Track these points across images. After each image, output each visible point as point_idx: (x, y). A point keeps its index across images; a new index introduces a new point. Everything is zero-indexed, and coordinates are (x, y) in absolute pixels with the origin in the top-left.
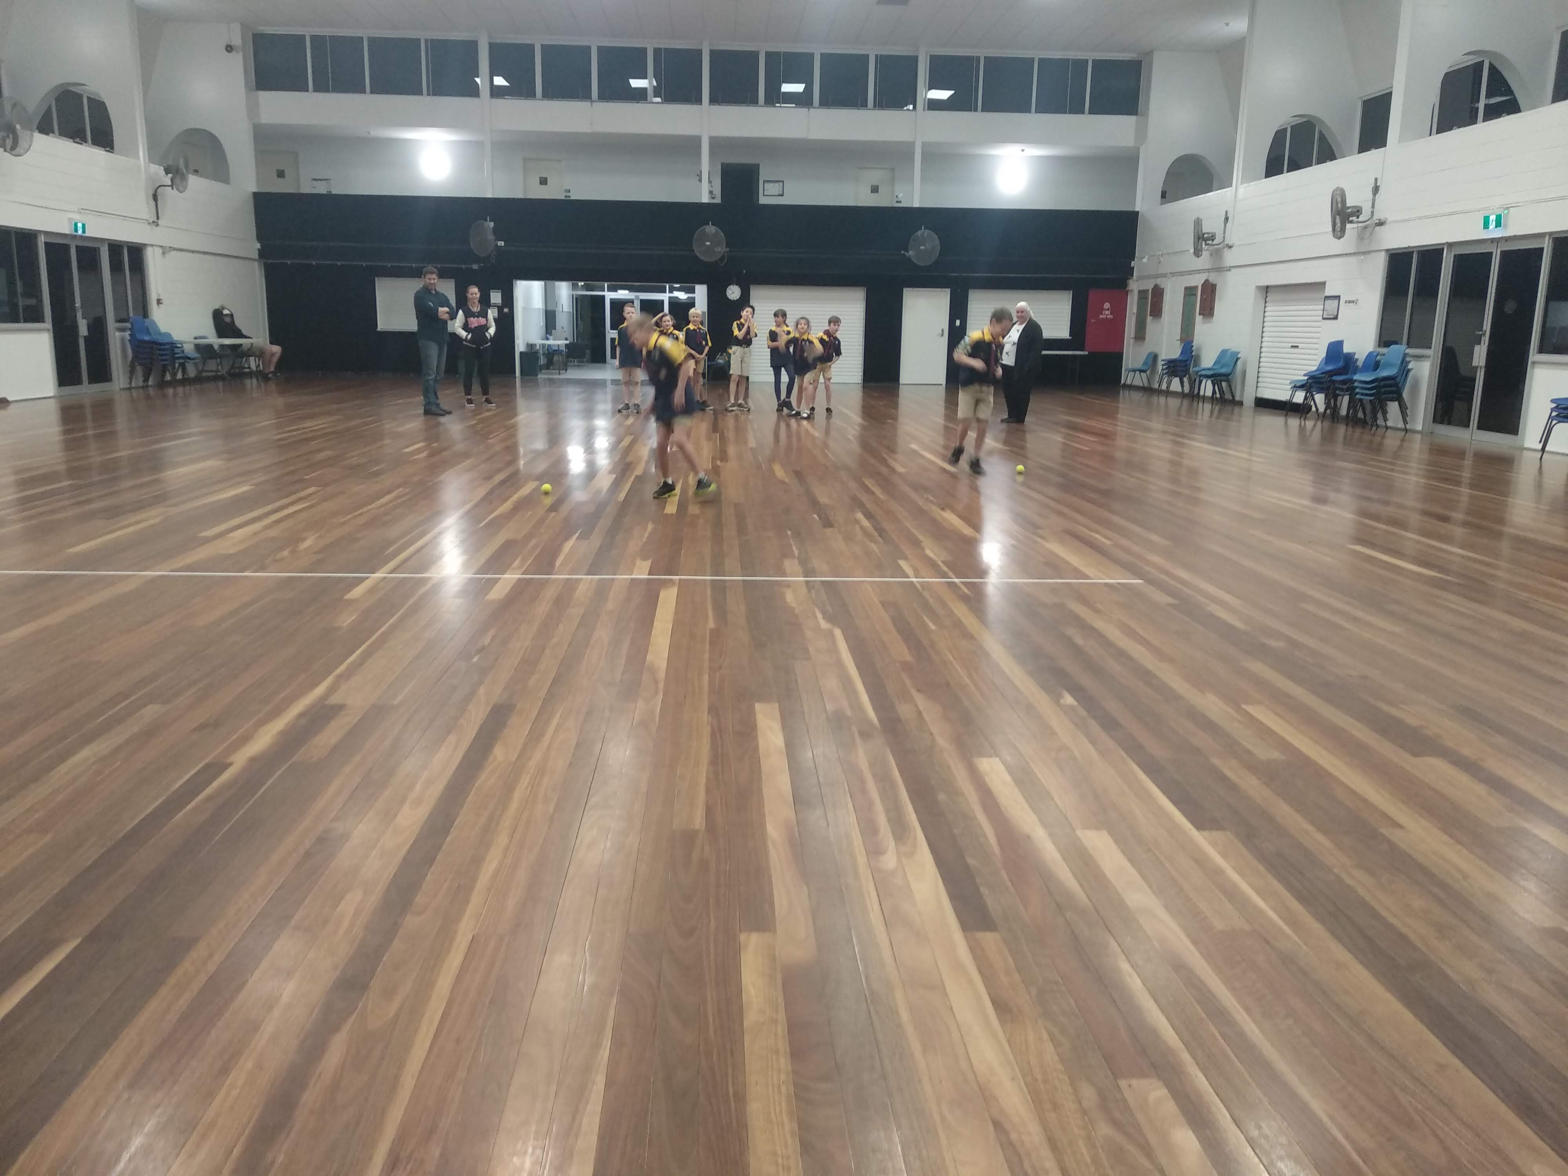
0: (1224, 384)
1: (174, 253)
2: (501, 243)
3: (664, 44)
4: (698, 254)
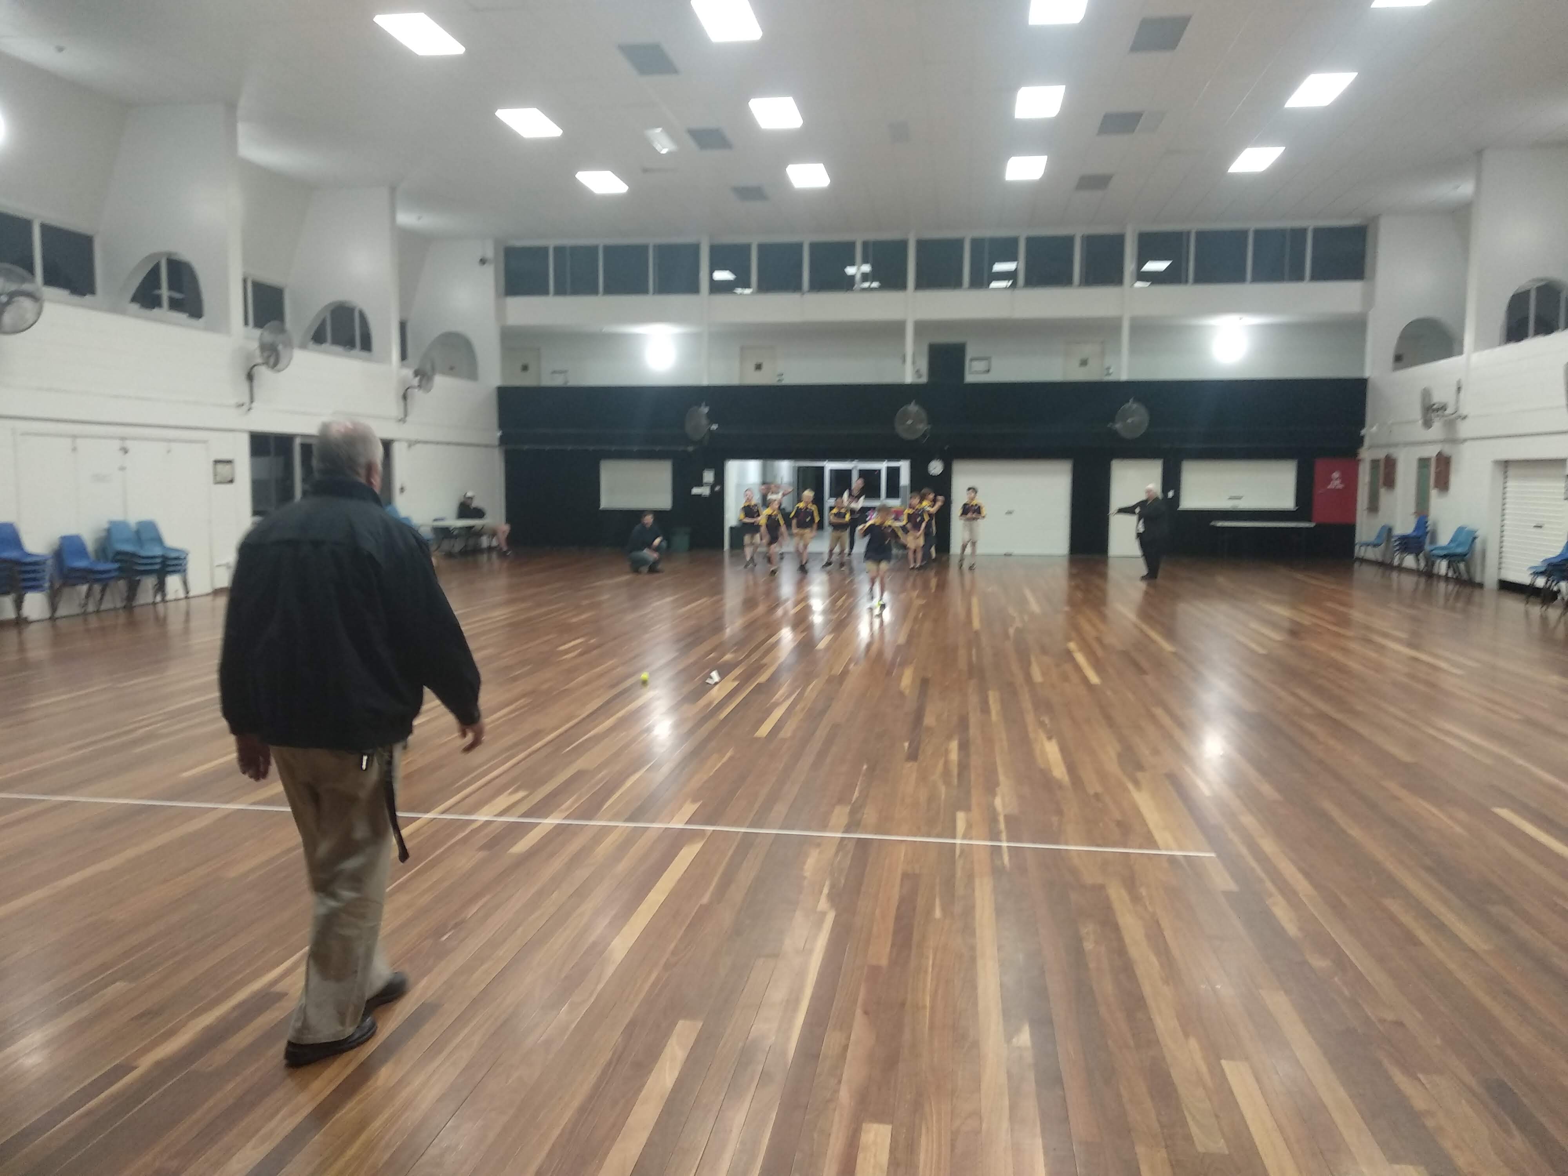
0: (1462, 566)
1: (418, 446)
2: (714, 427)
3: (872, 236)
4: (899, 432)
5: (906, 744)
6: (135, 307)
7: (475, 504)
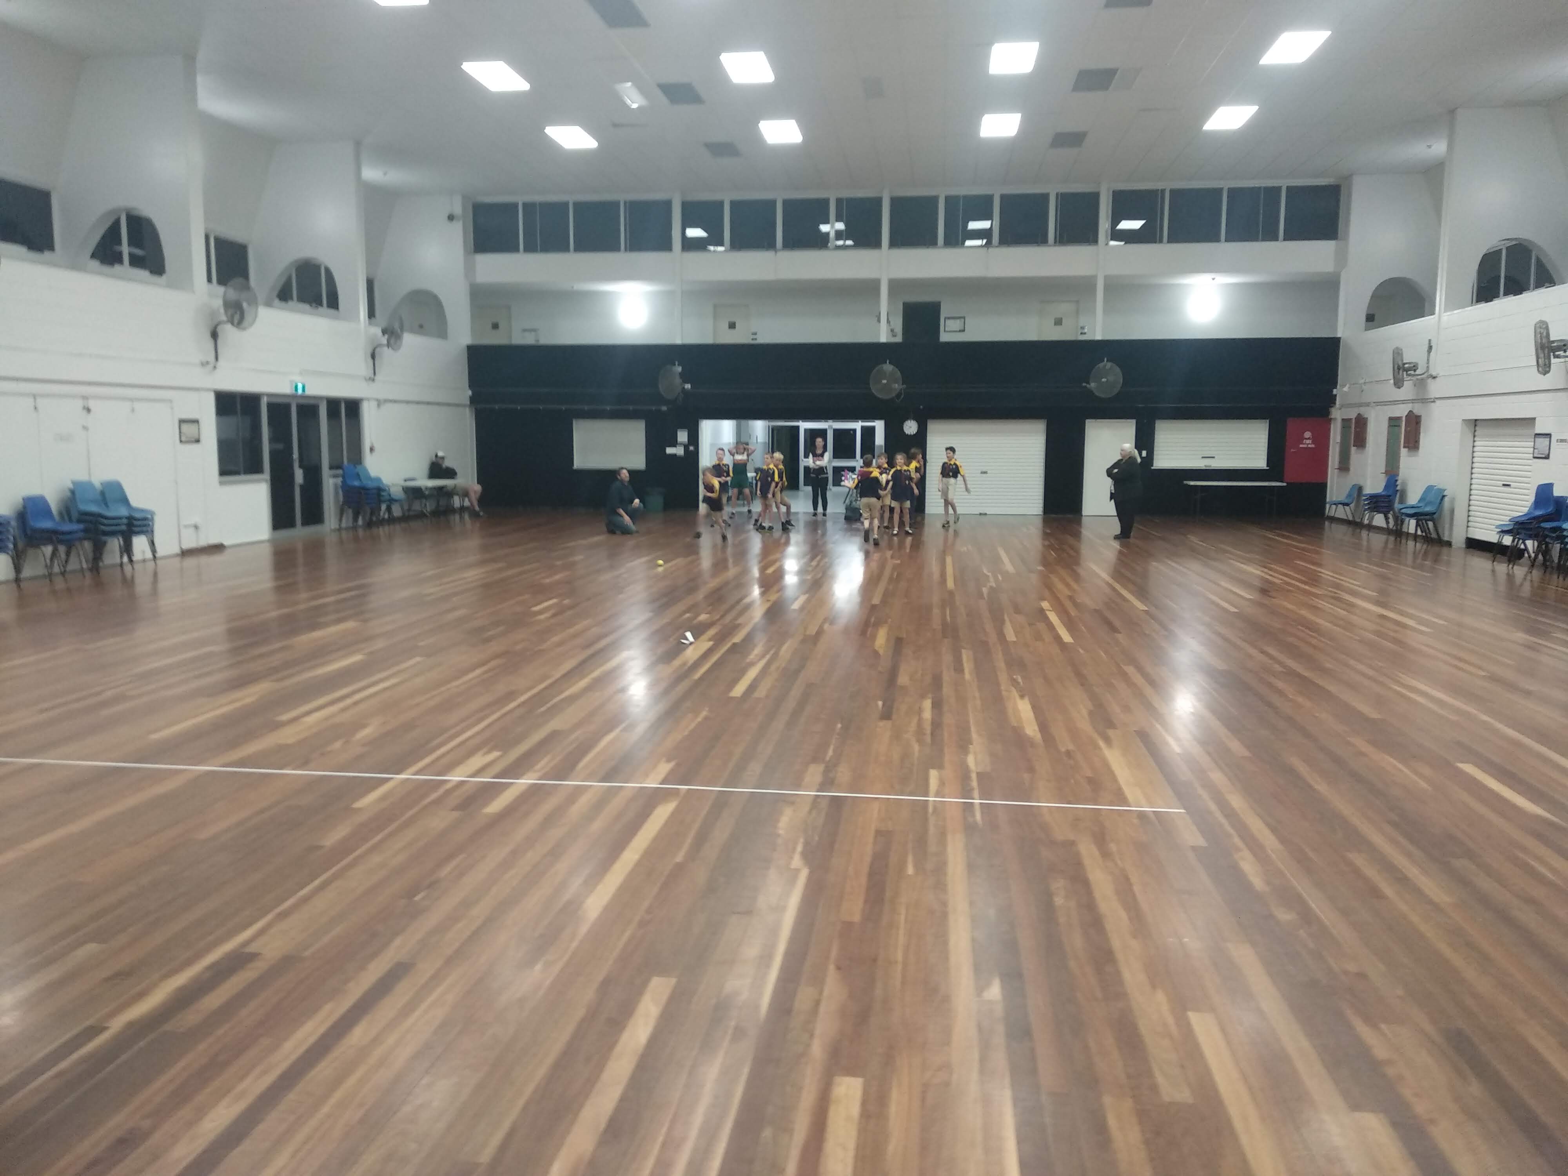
0: (1430, 524)
1: (388, 405)
2: (688, 386)
3: (846, 194)
4: (873, 391)
5: (880, 703)
6: (95, 264)
7: (447, 463)
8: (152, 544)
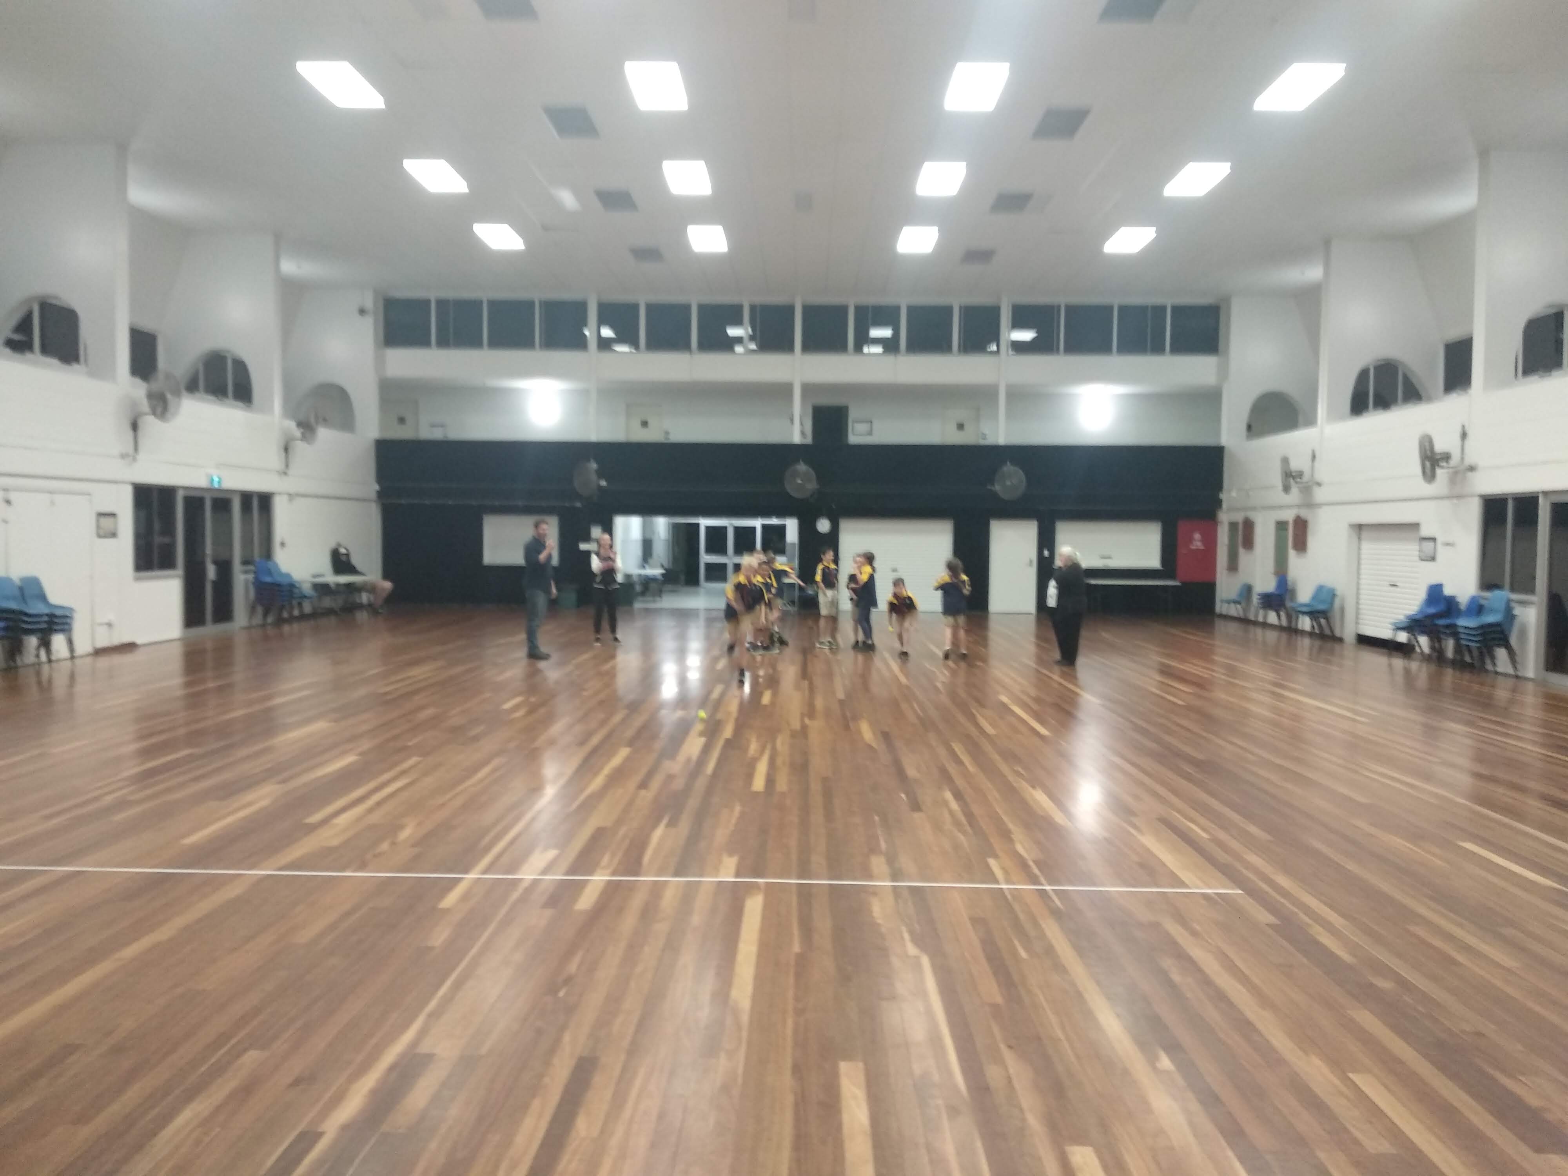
1: (299, 499)
2: (603, 483)
3: (759, 300)
4: (789, 491)
6: (7, 352)
8: (70, 642)
